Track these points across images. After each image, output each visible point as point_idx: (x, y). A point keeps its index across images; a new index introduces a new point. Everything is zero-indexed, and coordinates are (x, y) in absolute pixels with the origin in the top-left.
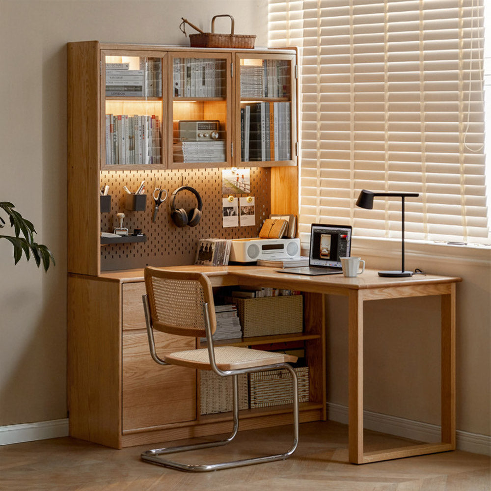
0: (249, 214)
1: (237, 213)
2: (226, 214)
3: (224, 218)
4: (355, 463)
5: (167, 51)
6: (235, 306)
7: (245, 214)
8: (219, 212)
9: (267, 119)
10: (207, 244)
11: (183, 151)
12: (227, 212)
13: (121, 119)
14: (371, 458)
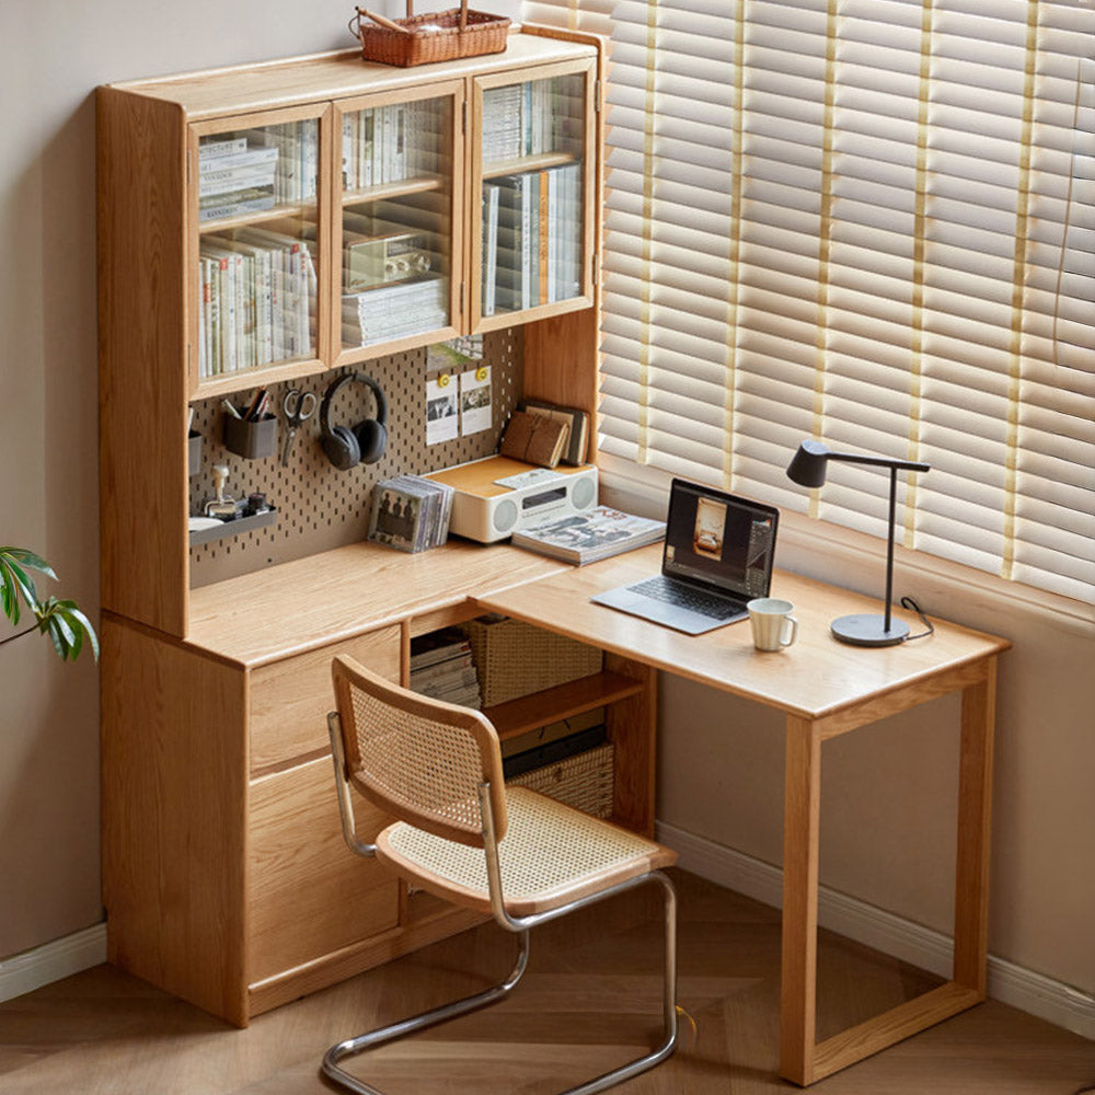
0: (480, 406)
1: (455, 409)
2: (433, 417)
3: (429, 424)
4: (797, 1082)
5: (330, 101)
6: (466, 644)
7: (473, 406)
8: (419, 414)
9: (535, 211)
10: (399, 499)
11: (361, 318)
12: (434, 410)
13: (227, 267)
14: (829, 1068)
